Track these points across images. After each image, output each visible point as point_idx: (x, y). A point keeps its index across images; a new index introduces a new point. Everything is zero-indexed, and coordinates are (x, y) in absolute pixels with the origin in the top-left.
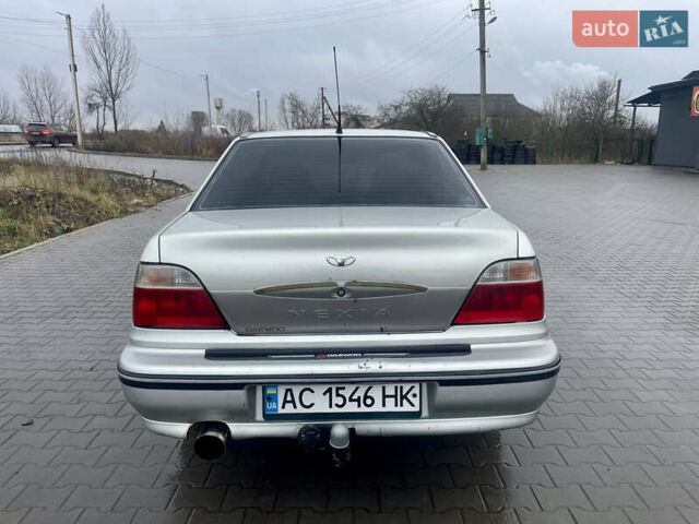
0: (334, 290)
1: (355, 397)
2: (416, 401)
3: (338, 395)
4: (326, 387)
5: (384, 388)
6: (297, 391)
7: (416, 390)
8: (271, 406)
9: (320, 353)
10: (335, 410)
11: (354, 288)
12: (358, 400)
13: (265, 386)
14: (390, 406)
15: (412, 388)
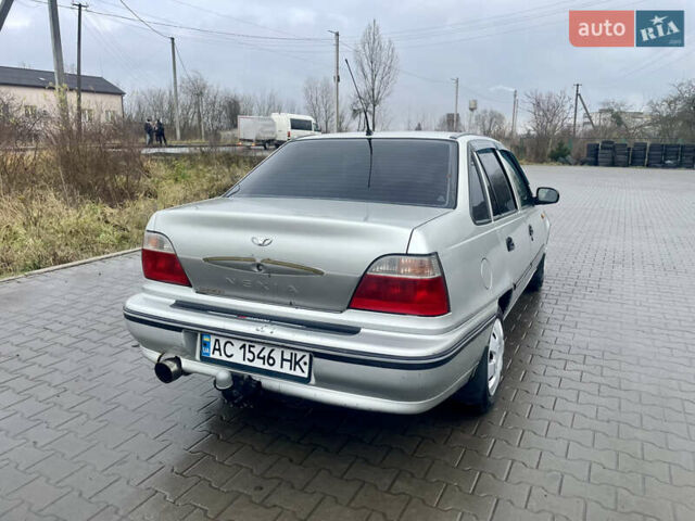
0: (253, 265)
1: (261, 355)
2: (306, 368)
3: (250, 351)
4: (242, 343)
5: (283, 352)
6: (222, 341)
7: (307, 359)
8: (206, 351)
9: (241, 315)
10: (247, 363)
11: (268, 265)
12: (263, 358)
13: (203, 334)
14: (286, 369)
15: (304, 356)
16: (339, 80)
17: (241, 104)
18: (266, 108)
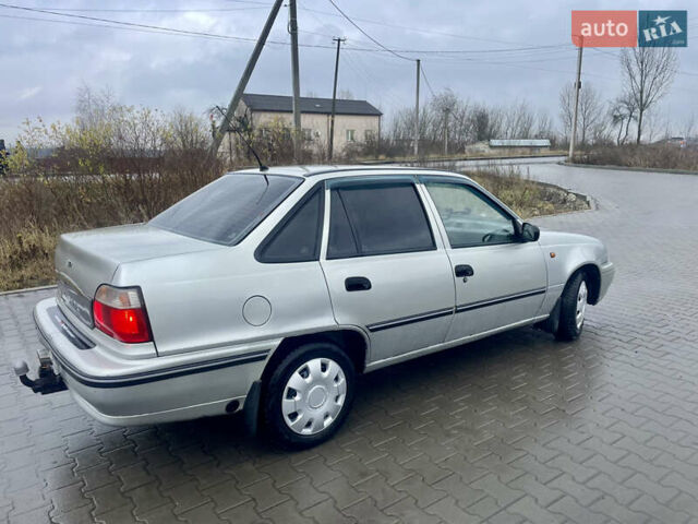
16: (579, 87)
17: (490, 117)
18: (516, 119)
